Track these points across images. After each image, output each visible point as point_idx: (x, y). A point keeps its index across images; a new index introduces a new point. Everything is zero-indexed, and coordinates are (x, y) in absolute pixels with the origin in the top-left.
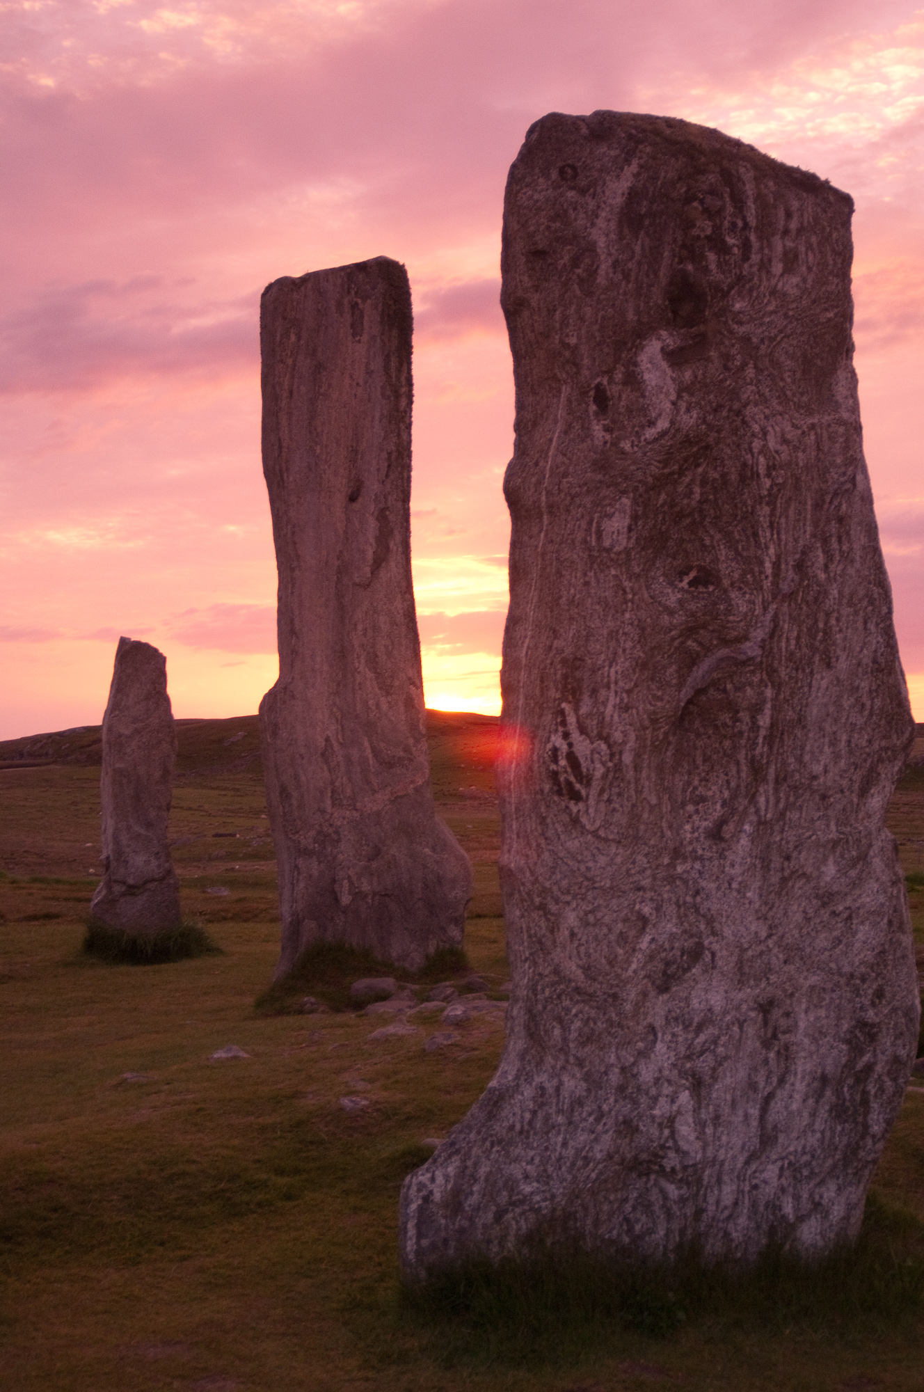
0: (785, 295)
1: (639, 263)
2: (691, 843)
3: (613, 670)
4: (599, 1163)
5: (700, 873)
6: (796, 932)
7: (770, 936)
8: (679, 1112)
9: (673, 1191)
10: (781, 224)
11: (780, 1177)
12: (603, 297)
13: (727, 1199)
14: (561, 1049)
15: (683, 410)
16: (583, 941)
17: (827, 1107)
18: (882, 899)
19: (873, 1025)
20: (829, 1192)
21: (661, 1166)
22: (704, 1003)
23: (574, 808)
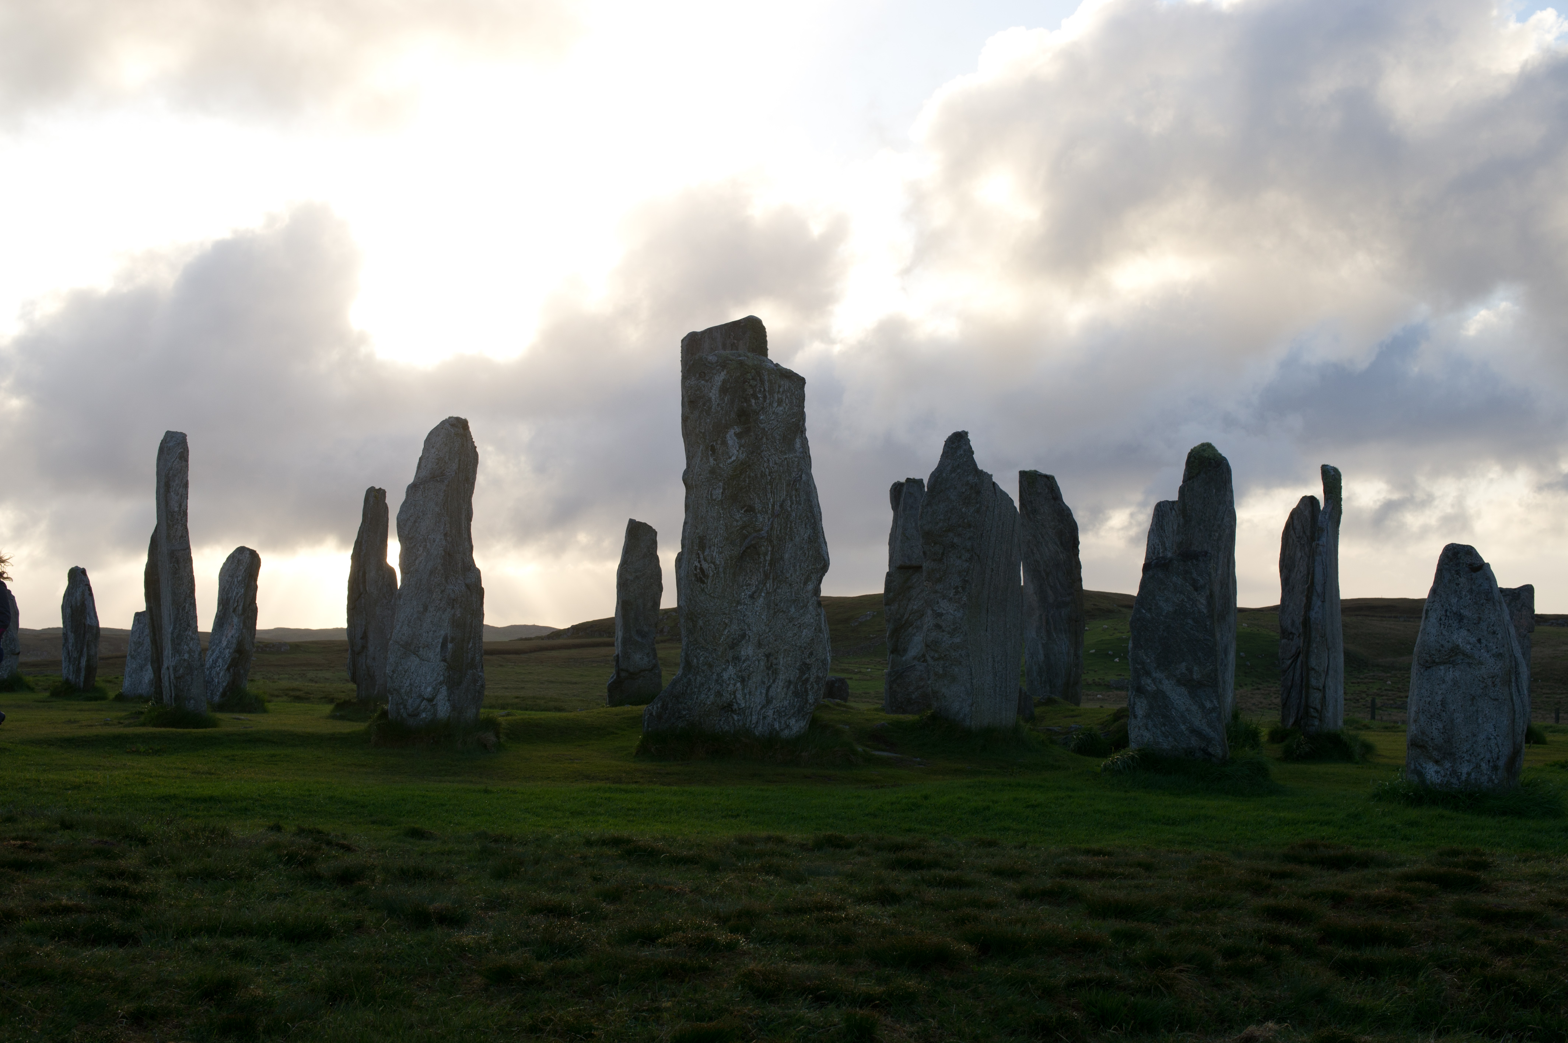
0: (777, 414)
2: (744, 599)
3: (716, 540)
4: (709, 705)
5: (746, 609)
8: (737, 690)
9: (736, 717)
10: (777, 388)
11: (773, 715)
12: (713, 416)
13: (754, 721)
14: (697, 667)
15: (741, 453)
16: (705, 631)
17: (791, 692)
18: (812, 620)
19: (809, 665)
20: (793, 721)
21: (732, 709)
22: (746, 653)
23: (702, 586)
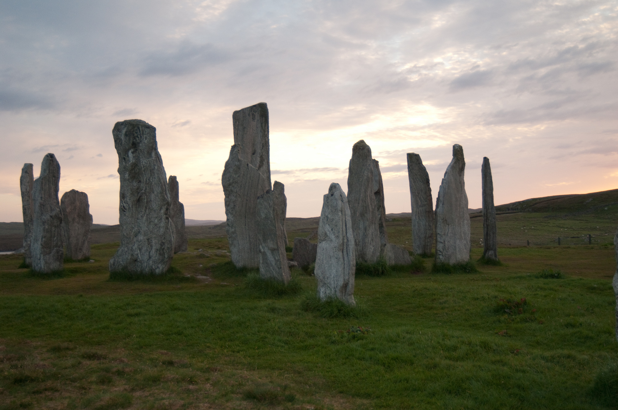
0: (145, 143)
1: (128, 141)
2: (139, 217)
3: (128, 195)
4: (129, 260)
5: (140, 221)
6: (152, 229)
7: (148, 230)
8: (138, 253)
9: (139, 264)
10: (145, 133)
11: (152, 263)
12: (124, 145)
13: (145, 265)
14: (125, 245)
15: (133, 160)
17: (158, 254)
18: (164, 225)
19: (164, 243)
20: (160, 265)
21: (137, 261)
22: (140, 239)
23: (125, 213)
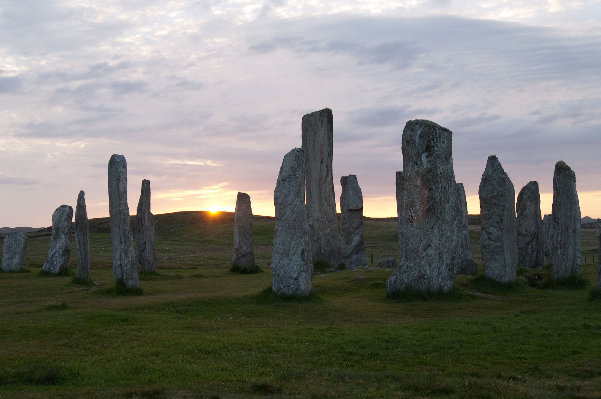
0: (443, 147)
1: (422, 143)
2: (428, 229)
3: (418, 203)
4: (415, 277)
5: (430, 234)
6: (444, 243)
7: (440, 243)
8: (427, 269)
9: (426, 281)
10: (442, 136)
11: (441, 279)
12: (417, 148)
13: (434, 283)
14: (410, 260)
15: (428, 165)
16: (413, 244)
19: (455, 257)
20: (448, 282)
21: (424, 278)
22: (431, 253)
23: (412, 224)
